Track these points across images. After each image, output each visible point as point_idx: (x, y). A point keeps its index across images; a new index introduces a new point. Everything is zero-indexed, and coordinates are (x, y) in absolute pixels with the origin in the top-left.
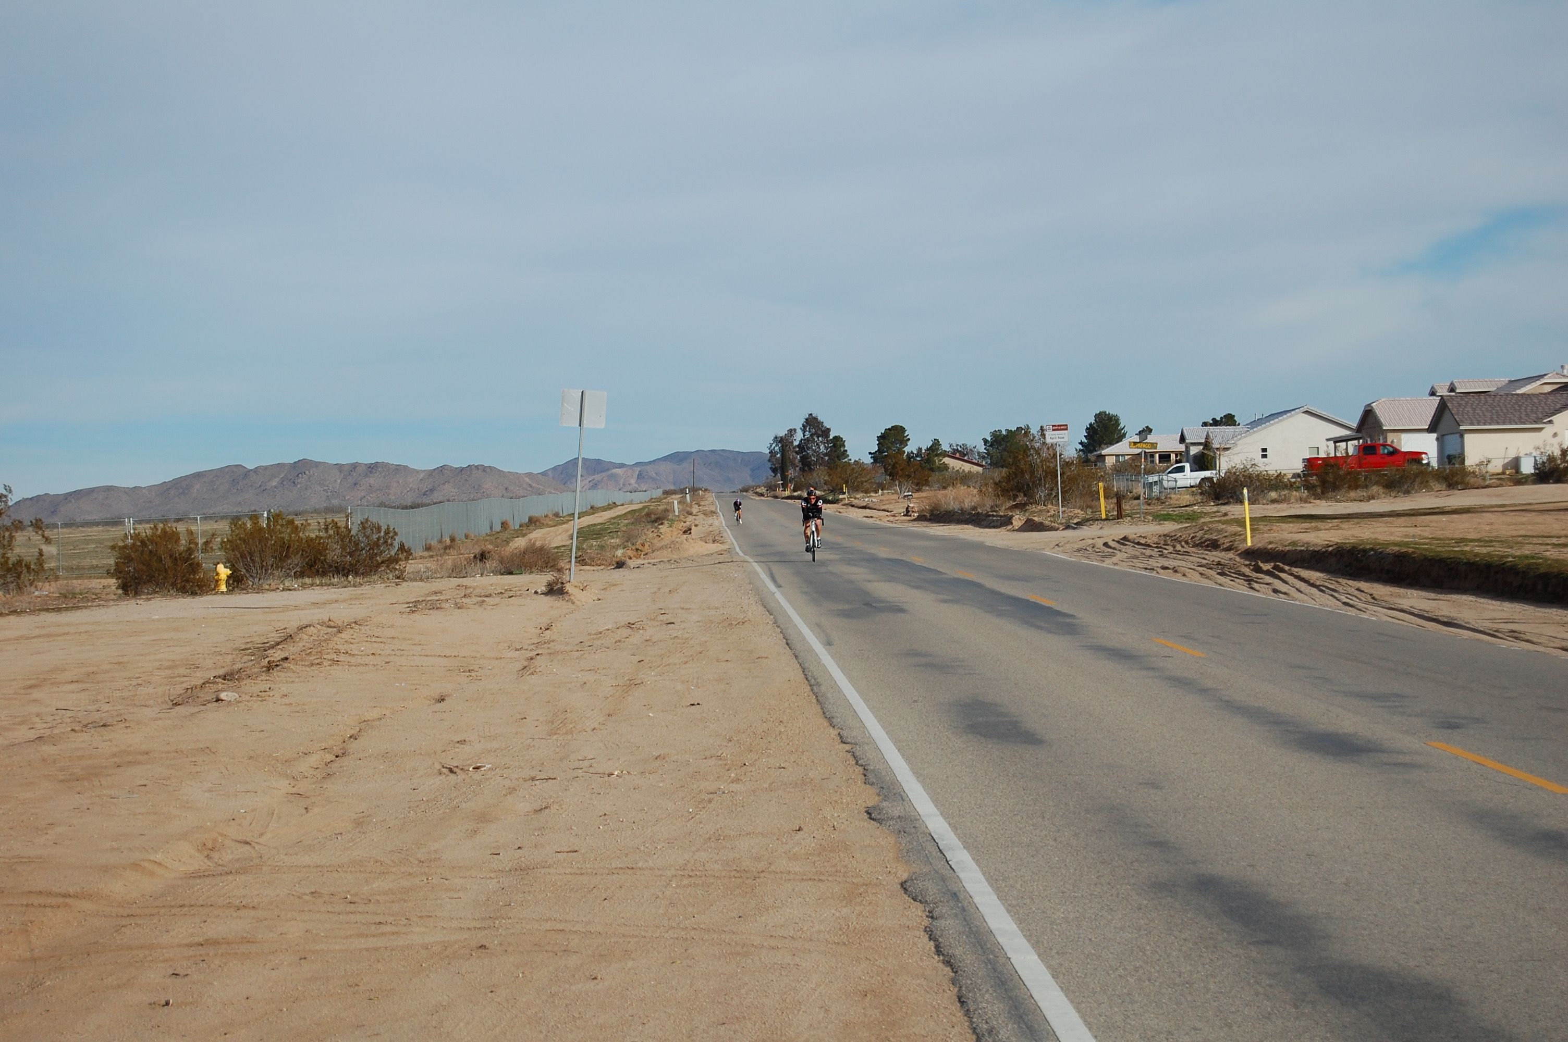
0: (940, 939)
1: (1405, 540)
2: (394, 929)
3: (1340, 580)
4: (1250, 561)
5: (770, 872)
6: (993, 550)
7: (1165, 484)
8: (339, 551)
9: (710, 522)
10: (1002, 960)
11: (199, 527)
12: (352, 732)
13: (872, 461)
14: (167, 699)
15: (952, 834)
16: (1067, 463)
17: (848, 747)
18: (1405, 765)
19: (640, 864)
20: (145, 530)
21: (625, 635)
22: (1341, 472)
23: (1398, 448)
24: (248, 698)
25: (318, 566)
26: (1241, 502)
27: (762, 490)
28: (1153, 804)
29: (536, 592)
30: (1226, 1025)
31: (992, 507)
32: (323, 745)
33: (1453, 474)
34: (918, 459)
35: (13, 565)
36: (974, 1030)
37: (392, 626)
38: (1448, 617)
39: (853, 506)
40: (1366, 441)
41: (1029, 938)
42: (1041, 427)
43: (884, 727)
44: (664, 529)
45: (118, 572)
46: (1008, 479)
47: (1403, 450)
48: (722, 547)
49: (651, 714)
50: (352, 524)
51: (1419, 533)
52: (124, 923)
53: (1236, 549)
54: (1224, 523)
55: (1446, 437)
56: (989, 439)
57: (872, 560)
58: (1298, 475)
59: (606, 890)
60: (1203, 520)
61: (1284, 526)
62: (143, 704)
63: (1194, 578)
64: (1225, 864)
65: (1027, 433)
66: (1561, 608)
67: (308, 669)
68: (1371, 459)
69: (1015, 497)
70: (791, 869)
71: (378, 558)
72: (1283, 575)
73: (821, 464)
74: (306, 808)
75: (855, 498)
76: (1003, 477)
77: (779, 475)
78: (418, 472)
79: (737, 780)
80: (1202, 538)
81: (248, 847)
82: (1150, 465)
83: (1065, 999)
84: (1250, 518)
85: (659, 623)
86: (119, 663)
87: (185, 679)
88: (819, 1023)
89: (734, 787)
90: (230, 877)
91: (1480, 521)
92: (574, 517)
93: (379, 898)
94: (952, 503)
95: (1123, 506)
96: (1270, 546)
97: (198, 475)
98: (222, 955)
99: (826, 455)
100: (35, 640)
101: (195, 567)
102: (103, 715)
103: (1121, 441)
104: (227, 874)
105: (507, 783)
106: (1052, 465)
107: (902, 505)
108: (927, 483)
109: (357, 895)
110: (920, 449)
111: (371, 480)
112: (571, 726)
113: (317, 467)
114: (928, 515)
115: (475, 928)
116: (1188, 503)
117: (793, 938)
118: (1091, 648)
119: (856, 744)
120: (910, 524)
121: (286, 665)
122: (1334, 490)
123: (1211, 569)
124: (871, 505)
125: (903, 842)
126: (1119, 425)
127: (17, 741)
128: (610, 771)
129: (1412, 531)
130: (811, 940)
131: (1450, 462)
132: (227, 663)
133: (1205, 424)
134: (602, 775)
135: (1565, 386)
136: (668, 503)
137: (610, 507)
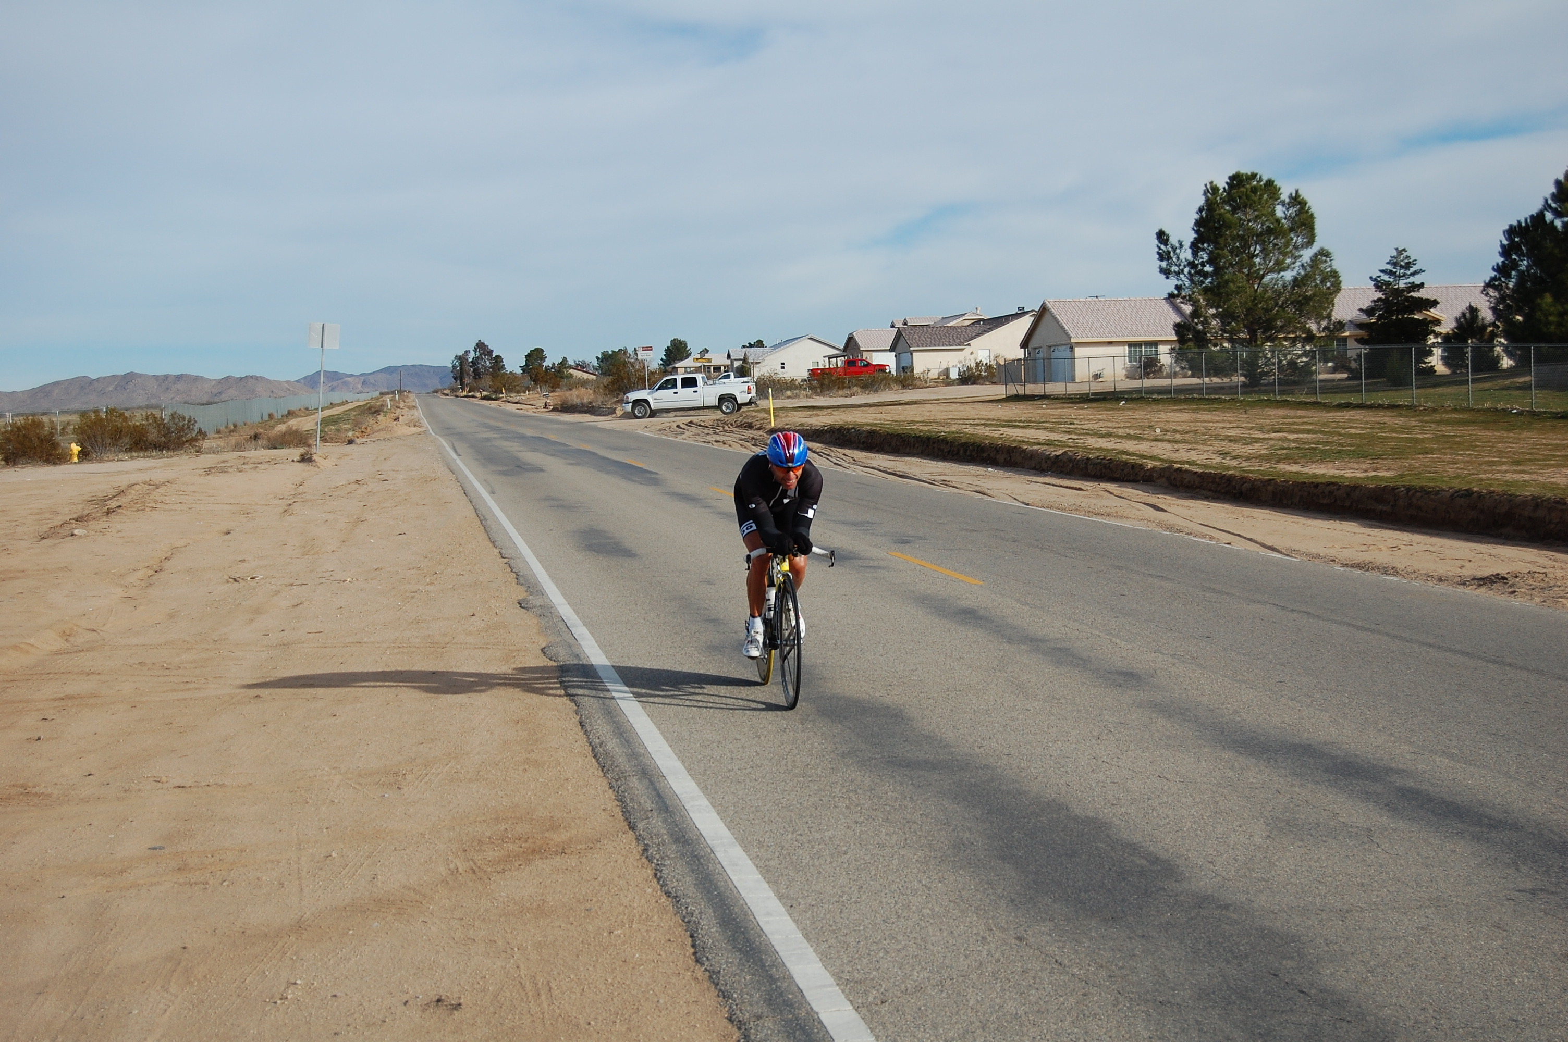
0: (568, 685)
1: (874, 422)
2: (197, 686)
3: (832, 448)
5: (453, 643)
6: (603, 430)
8: (156, 434)
9: (412, 413)
10: (608, 698)
11: (58, 419)
12: (167, 555)
13: (522, 372)
14: (37, 535)
15: (575, 617)
16: (652, 372)
17: (506, 561)
18: (874, 567)
19: (365, 640)
20: (20, 420)
21: (354, 489)
23: (870, 362)
24: (93, 532)
25: (142, 444)
26: (767, 399)
27: (447, 392)
28: (709, 595)
29: (293, 461)
31: (602, 402)
32: (147, 564)
33: (906, 379)
34: (553, 370)
36: (590, 743)
37: (193, 484)
38: (902, 472)
39: (508, 402)
40: (849, 358)
41: (626, 683)
42: (635, 349)
43: (530, 547)
44: (380, 418)
46: (613, 383)
48: (420, 430)
49: (372, 541)
50: (165, 415)
51: (883, 417)
52: (8, 686)
53: (763, 429)
54: (756, 412)
55: (902, 355)
56: (600, 357)
57: (522, 437)
58: (805, 380)
59: (342, 657)
61: (795, 413)
62: (20, 538)
63: (735, 448)
65: (625, 353)
66: (975, 465)
67: (135, 513)
68: (852, 369)
69: (618, 395)
70: (468, 641)
71: (183, 438)
73: (487, 374)
74: (135, 607)
75: (510, 397)
76: (609, 383)
77: (458, 381)
78: (210, 380)
79: (431, 584)
80: (741, 422)
81: (94, 633)
83: (651, 722)
84: (773, 408)
85: (377, 481)
87: (49, 521)
88: (487, 741)
89: (429, 588)
90: (82, 653)
91: (923, 409)
92: (319, 410)
93: (186, 665)
94: (576, 400)
98: (78, 705)
99: (491, 368)
101: (55, 445)
103: (688, 357)
104: (80, 651)
105: (274, 588)
106: (642, 374)
107: (542, 401)
108: (558, 386)
109: (170, 664)
110: (554, 364)
111: (178, 386)
112: (318, 549)
113: (141, 377)
114: (560, 407)
115: (252, 684)
118: (668, 494)
119: (511, 559)
120: (548, 414)
121: (120, 510)
122: (828, 390)
123: (747, 442)
124: (520, 401)
125: (543, 622)
126: (687, 347)
128: (345, 579)
129: (879, 416)
131: (904, 371)
132: (78, 511)
133: (744, 347)
134: (339, 581)
135: (979, 321)
136: (383, 401)
137: (343, 404)
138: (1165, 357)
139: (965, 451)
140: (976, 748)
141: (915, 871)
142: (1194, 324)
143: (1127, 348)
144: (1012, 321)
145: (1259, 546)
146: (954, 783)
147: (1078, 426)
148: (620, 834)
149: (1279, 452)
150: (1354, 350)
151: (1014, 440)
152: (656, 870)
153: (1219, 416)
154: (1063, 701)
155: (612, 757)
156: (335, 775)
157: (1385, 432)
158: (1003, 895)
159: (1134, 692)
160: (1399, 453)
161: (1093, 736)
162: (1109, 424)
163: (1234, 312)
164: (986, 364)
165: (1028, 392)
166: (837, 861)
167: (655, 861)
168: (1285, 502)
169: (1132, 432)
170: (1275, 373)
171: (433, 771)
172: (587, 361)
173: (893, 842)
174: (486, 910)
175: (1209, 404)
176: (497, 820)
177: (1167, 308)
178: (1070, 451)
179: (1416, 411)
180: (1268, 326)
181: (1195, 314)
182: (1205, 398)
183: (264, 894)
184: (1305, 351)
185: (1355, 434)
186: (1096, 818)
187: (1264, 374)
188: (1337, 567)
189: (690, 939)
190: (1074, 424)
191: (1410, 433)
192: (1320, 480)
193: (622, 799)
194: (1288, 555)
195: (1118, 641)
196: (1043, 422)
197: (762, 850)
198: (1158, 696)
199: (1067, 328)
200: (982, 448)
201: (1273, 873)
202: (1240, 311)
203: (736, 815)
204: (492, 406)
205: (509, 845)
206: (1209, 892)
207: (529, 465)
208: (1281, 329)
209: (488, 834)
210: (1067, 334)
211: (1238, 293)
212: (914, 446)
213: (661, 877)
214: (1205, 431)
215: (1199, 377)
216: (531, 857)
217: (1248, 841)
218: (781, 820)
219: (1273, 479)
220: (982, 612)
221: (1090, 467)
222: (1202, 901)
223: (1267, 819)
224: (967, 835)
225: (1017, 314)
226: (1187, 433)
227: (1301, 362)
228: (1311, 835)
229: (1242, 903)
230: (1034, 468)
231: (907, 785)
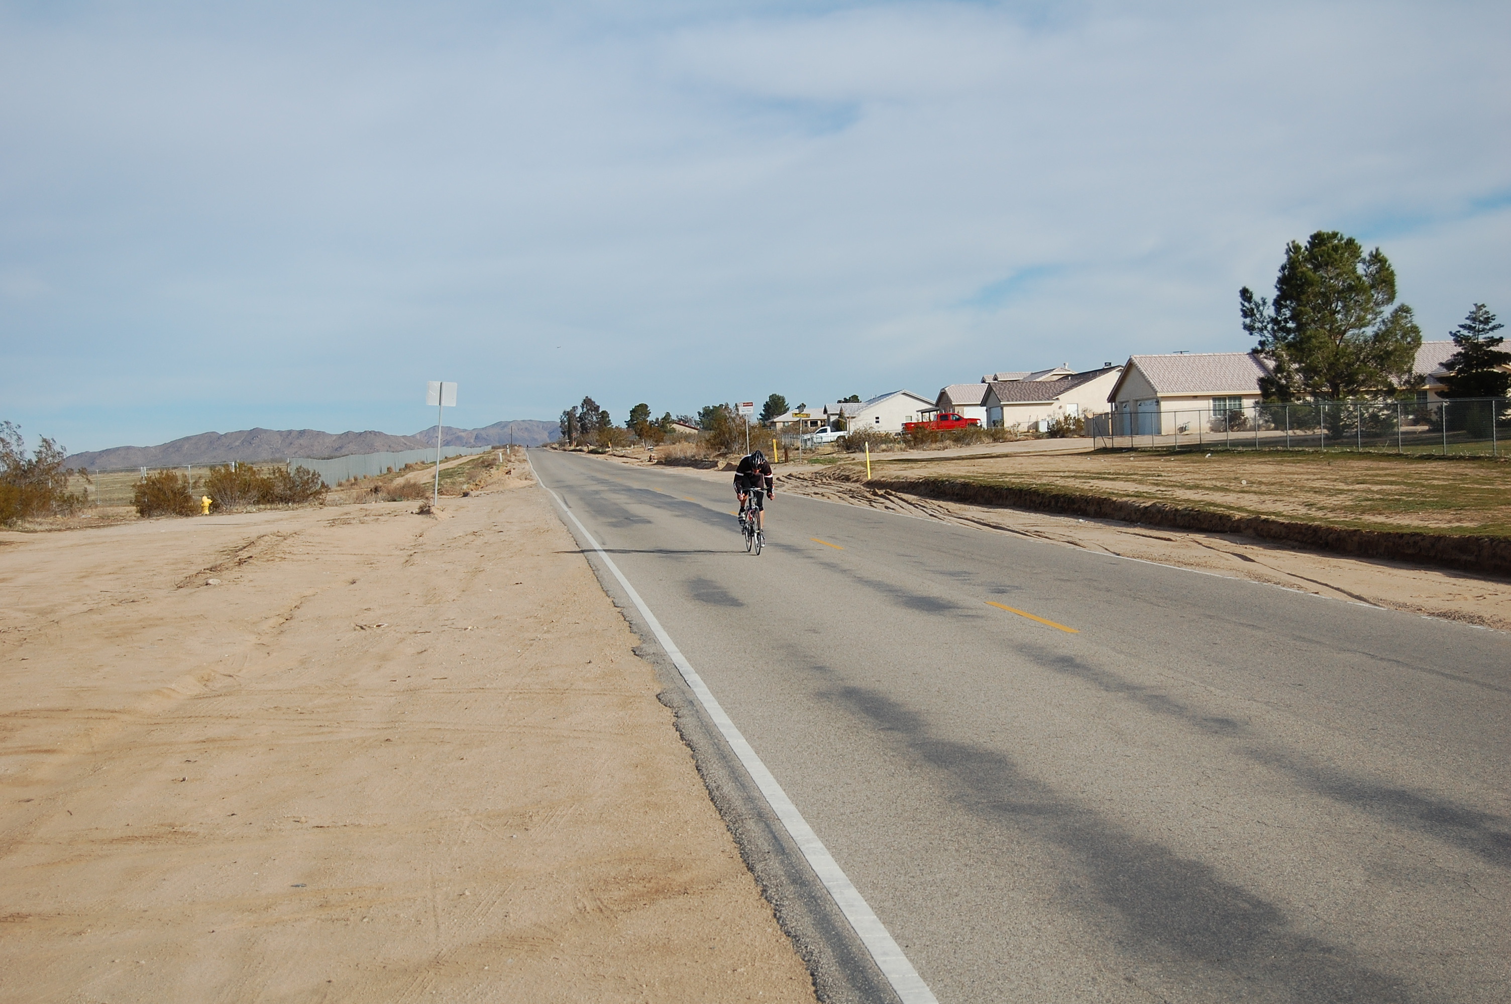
0: (683, 731)
1: (968, 474)
2: (330, 729)
3: (927, 500)
4: (870, 488)
5: (572, 690)
6: (706, 483)
7: (815, 440)
8: (282, 488)
9: (523, 467)
10: (723, 743)
11: (189, 472)
12: (296, 604)
13: (627, 426)
14: (173, 584)
15: (688, 665)
16: (752, 427)
17: (619, 609)
18: (973, 616)
19: (488, 686)
20: (155, 474)
21: (471, 540)
22: (927, 432)
23: (962, 416)
24: (227, 582)
25: (269, 497)
26: (864, 451)
27: (556, 446)
28: (815, 643)
29: (412, 513)
30: (866, 781)
31: (705, 455)
32: (278, 613)
33: (997, 432)
34: (657, 425)
35: (68, 498)
36: (707, 787)
38: (996, 523)
39: (615, 455)
40: (941, 412)
41: (739, 729)
42: (736, 404)
43: (641, 597)
44: (493, 471)
45: (137, 502)
46: (715, 437)
47: (965, 417)
48: (532, 483)
49: (490, 590)
50: (291, 469)
51: (977, 470)
52: (153, 729)
53: (861, 481)
54: (853, 464)
55: (992, 409)
56: (702, 412)
57: (629, 490)
58: (900, 434)
59: (466, 703)
60: (839, 463)
61: (891, 466)
62: (158, 587)
63: (835, 500)
64: (861, 680)
65: (726, 408)
66: (1067, 516)
67: (265, 563)
68: (944, 423)
69: (720, 449)
70: (585, 688)
71: (308, 491)
72: (891, 497)
73: (593, 429)
74: (268, 653)
75: (616, 451)
76: (712, 437)
77: (567, 436)
78: (331, 435)
79: (548, 632)
80: (839, 474)
81: (231, 679)
82: (805, 428)
83: (764, 767)
84: (870, 461)
85: (493, 532)
86: (141, 561)
87: (184, 571)
88: (608, 785)
89: (547, 636)
90: (220, 698)
91: (1015, 462)
92: (436, 464)
93: (318, 710)
94: (679, 453)
95: (789, 455)
96: (882, 479)
97: (188, 439)
98: (218, 748)
99: (597, 423)
100: (84, 546)
101: (188, 498)
102: (132, 594)
103: (786, 413)
104: (219, 696)
105: (399, 635)
107: (647, 455)
108: (662, 440)
109: (304, 708)
110: (657, 419)
111: (301, 441)
112: (439, 598)
113: (265, 433)
114: (664, 461)
115: (383, 729)
116: (829, 452)
117: (588, 731)
119: (624, 608)
120: (652, 467)
121: (251, 561)
122: (922, 443)
123: (845, 494)
124: (626, 455)
125: (657, 669)
126: (785, 402)
127: (76, 612)
128: (466, 627)
129: (972, 469)
130: (600, 732)
131: (994, 425)
132: (211, 561)
133: (839, 402)
134: (460, 629)
135: (1067, 376)
136: (495, 455)
137: (457, 458)
138: (1249, 409)
139: (1057, 503)
140: (1079, 793)
141: (1025, 913)
142: (1277, 378)
143: (1211, 401)
144: (1099, 376)
145: (1345, 595)
146: (1059, 827)
147: (1166, 478)
148: (739, 875)
149: (1364, 503)
150: (1434, 402)
151: (1104, 492)
152: (775, 910)
153: (1303, 468)
154: (1161, 747)
155: (729, 800)
156: (465, 816)
157: (1467, 484)
158: (1111, 937)
159: (1230, 739)
160: (1481, 504)
161: (1192, 782)
162: (1196, 476)
163: (1317, 367)
164: (1075, 418)
165: (1116, 445)
166: (949, 903)
167: (774, 901)
168: (1370, 552)
169: (1218, 484)
170: (1357, 426)
171: (558, 813)
172: (689, 416)
173: (1003, 884)
174: (615, 948)
175: (1293, 457)
176: (621, 861)
177: (1250, 362)
178: (1159, 502)
179: (1496, 462)
180: (1350, 380)
181: (1279, 369)
182: (1289, 451)
183: (403, 930)
184: (1387, 404)
185: (1437, 485)
186: (1198, 862)
187: (1346, 426)
188: (1425, 617)
189: (811, 977)
190: (1161, 476)
191: (1492, 484)
192: (1405, 531)
193: (739, 841)
194: (1375, 605)
195: (1212, 689)
196: (1132, 474)
197: (876, 892)
198: (1254, 743)
199: (1153, 383)
200: (1073, 500)
201: (1373, 917)
202: (1322, 366)
203: (850, 857)
204: (599, 459)
205: (633, 884)
206: (1312, 935)
207: (638, 517)
208: (1363, 383)
209: (613, 874)
210: (1153, 388)
211: (1320, 348)
212: (1007, 498)
213: (780, 917)
214: (1290, 483)
215: (1282, 430)
216: (655, 897)
217: (1348, 886)
218: (893, 862)
219: (1359, 530)
220: (1078, 661)
221: (1178, 518)
222: (1305, 944)
223: (1365, 864)
224: (1074, 878)
225: (1104, 369)
226: (1273, 484)
227: (1383, 415)
228: (1409, 880)
229: (1343, 946)
230: (1124, 519)
231: (1014, 828)
